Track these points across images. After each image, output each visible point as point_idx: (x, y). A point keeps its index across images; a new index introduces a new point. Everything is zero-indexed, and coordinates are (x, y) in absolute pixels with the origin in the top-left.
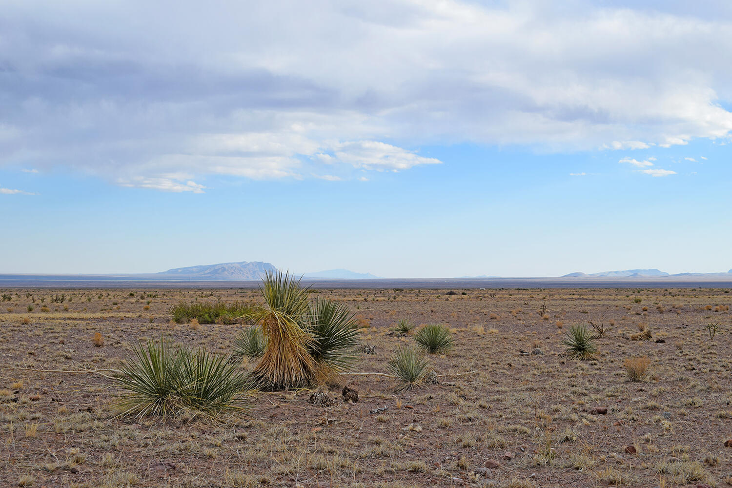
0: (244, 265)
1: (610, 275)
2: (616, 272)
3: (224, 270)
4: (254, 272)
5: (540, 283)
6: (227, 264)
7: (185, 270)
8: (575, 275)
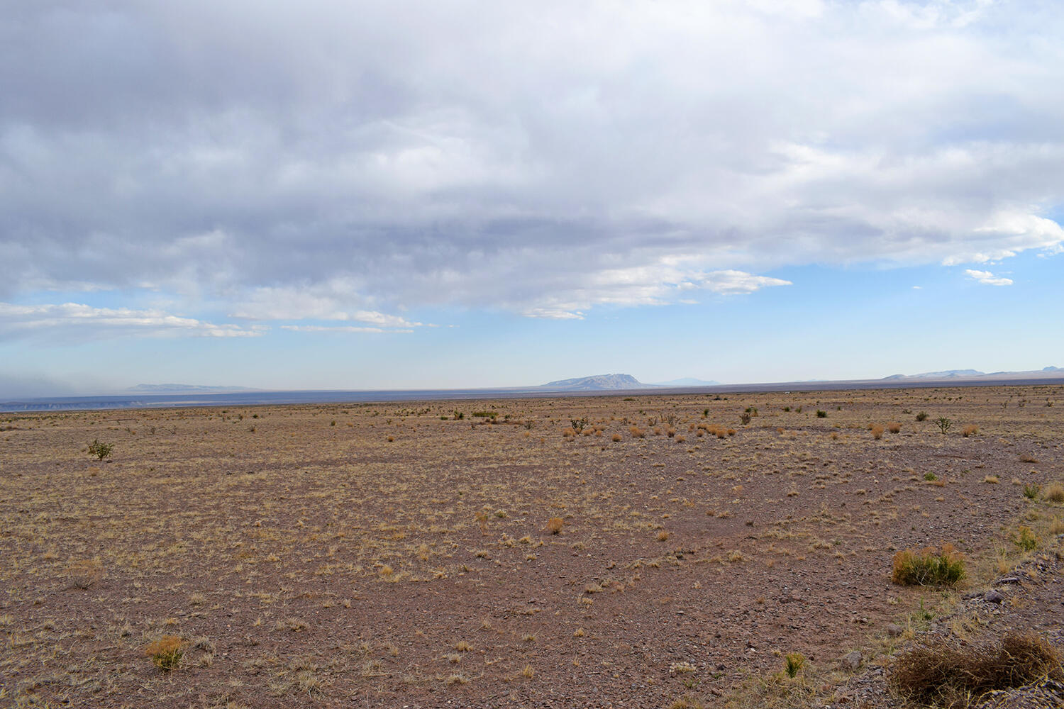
0: (609, 377)
1: (929, 376)
2: (935, 373)
3: (593, 381)
4: (617, 382)
5: (855, 385)
6: (595, 376)
7: (562, 382)
8: (896, 377)
